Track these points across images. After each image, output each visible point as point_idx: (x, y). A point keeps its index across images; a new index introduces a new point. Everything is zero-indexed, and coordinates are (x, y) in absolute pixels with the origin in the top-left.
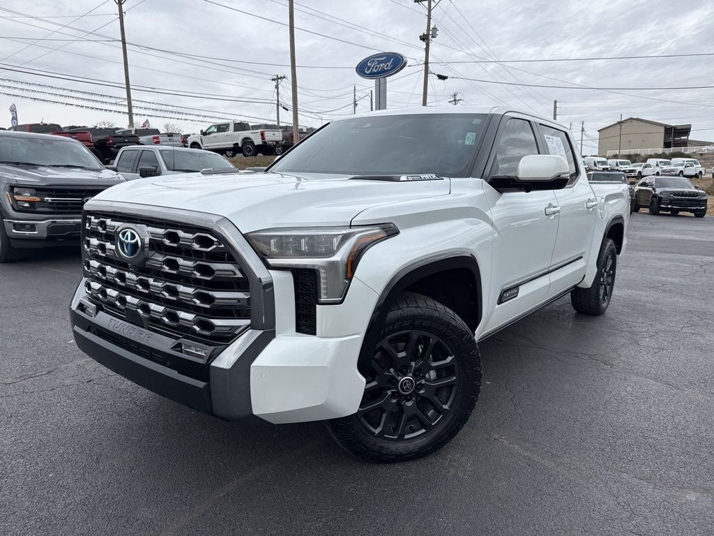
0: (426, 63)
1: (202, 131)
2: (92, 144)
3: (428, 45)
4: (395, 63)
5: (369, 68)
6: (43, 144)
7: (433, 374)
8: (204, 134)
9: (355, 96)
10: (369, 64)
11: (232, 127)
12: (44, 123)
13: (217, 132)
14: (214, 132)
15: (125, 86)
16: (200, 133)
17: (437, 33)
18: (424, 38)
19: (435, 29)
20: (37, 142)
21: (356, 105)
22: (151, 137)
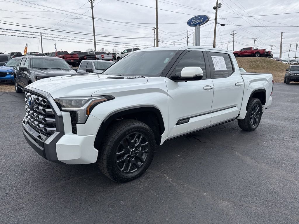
0: (216, 19)
1: (121, 52)
2: (79, 58)
3: (217, 11)
4: (204, 19)
5: (193, 22)
6: (50, 61)
7: (140, 149)
8: (122, 53)
9: (188, 34)
10: (193, 21)
11: (132, 50)
12: (62, 51)
13: (127, 52)
14: (126, 53)
15: (93, 35)
16: (120, 52)
17: (221, 5)
18: (215, 8)
19: (220, 4)
20: (48, 60)
21: (188, 38)
22: (101, 55)
